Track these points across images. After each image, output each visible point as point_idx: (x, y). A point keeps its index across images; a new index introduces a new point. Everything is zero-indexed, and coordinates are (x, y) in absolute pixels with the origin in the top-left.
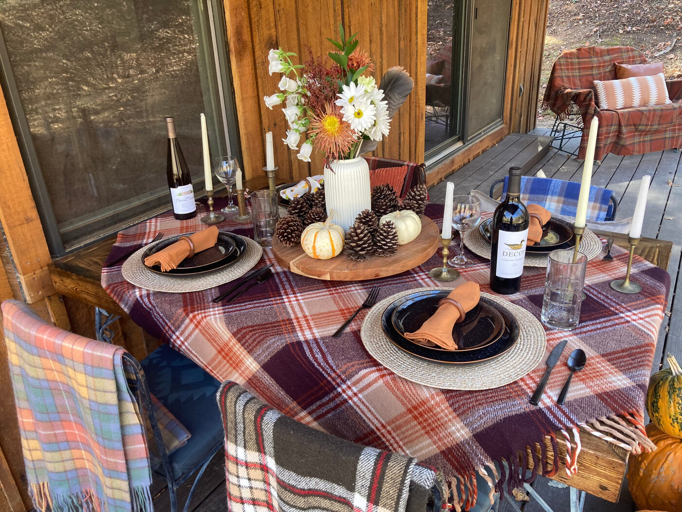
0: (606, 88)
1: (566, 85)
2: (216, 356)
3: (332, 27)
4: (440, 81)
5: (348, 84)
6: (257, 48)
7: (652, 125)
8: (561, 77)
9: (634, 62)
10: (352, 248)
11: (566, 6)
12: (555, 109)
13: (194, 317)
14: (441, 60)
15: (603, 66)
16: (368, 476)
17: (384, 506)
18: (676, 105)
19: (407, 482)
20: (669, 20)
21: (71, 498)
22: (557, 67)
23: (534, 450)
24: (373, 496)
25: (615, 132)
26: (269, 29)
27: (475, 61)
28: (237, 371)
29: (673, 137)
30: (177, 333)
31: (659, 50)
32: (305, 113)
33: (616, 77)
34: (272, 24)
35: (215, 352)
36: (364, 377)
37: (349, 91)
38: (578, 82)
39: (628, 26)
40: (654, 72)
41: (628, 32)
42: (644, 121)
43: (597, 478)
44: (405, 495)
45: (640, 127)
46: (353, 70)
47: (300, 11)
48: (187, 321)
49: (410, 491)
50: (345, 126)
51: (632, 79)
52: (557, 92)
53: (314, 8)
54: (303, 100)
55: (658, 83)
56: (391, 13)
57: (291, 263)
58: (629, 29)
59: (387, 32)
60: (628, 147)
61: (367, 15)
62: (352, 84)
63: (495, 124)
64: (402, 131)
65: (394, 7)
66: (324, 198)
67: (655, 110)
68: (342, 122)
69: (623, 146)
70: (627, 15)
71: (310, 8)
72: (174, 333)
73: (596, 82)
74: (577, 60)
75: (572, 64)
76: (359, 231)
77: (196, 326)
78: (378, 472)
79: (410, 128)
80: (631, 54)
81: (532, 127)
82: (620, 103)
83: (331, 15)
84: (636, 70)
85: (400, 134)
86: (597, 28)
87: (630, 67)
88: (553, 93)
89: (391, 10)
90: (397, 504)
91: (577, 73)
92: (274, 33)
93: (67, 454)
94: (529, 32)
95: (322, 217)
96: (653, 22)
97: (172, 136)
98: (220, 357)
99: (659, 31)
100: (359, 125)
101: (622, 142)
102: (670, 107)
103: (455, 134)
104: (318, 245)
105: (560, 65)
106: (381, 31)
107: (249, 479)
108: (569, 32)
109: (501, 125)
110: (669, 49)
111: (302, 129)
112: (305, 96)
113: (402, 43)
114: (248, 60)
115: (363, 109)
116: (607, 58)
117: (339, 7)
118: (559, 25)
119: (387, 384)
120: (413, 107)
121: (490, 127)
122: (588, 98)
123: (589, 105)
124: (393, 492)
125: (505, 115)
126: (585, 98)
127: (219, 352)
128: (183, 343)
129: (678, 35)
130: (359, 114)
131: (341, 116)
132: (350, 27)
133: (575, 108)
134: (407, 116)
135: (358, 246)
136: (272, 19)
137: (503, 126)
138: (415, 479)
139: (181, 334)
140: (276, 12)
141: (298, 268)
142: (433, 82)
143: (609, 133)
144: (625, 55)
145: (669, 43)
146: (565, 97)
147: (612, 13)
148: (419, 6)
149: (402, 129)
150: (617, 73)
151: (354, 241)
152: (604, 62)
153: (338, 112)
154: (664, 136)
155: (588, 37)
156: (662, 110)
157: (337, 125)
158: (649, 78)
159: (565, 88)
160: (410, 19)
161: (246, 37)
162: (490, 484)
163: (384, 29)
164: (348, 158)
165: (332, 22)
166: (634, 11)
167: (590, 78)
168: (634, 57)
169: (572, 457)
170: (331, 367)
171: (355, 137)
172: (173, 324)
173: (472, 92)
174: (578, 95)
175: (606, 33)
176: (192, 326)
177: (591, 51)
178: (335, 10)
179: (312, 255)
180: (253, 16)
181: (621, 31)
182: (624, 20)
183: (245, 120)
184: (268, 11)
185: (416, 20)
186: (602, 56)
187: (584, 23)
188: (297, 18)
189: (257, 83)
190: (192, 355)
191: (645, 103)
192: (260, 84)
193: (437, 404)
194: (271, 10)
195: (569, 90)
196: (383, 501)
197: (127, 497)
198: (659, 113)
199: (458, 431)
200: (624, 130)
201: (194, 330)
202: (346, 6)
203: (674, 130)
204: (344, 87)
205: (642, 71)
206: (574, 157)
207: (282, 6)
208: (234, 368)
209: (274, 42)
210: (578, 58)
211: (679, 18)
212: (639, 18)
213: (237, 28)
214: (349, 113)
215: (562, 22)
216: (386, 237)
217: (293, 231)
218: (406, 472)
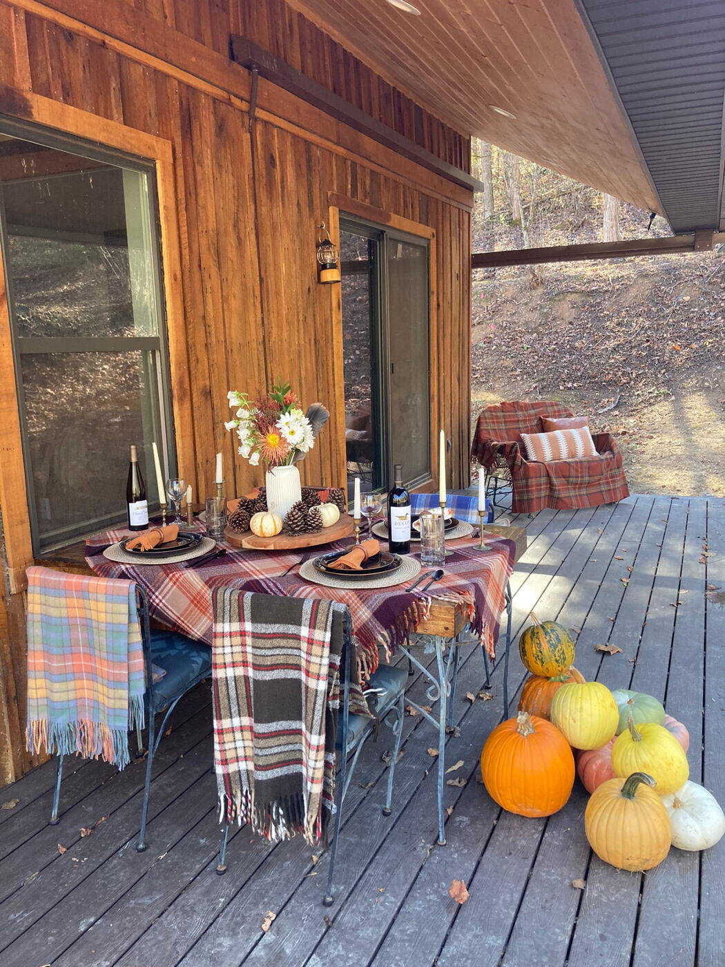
0: (533, 441)
1: (493, 438)
2: (189, 605)
3: (257, 379)
4: (363, 436)
5: (284, 414)
6: (194, 395)
7: (582, 477)
8: (488, 430)
9: (560, 416)
10: (289, 525)
11: (502, 362)
12: (483, 462)
13: (174, 576)
14: (364, 416)
15: (529, 420)
16: (309, 612)
17: (319, 628)
18: (603, 457)
19: (331, 610)
20: (610, 376)
21: (69, 725)
22: (482, 421)
23: (407, 613)
24: (312, 623)
25: (547, 484)
26: (204, 380)
27: (394, 413)
28: (206, 615)
29: (609, 490)
30: (157, 594)
31: (603, 407)
32: (253, 433)
33: (543, 431)
34: (207, 376)
35: (188, 602)
36: (303, 591)
37: (284, 419)
38: (505, 435)
39: (568, 382)
40: (579, 425)
41: (570, 389)
42: (573, 473)
43: (442, 623)
44: (330, 619)
45: (571, 479)
46: (287, 406)
47: (230, 365)
48: (167, 580)
49: (333, 616)
50: (283, 440)
51: (558, 433)
52: (484, 445)
53: (241, 363)
54: (252, 424)
55: (583, 435)
56: (309, 368)
57: (243, 541)
58: (570, 385)
59: (306, 384)
60: (565, 500)
61: (287, 370)
62: (287, 414)
63: (422, 478)
64: (323, 476)
65: (312, 363)
66: (265, 498)
67: (581, 462)
68: (280, 438)
69: (558, 498)
70: (566, 371)
71: (238, 363)
72: (154, 593)
73: (523, 435)
74: (502, 414)
75: (497, 417)
76: (294, 513)
77: (175, 583)
78: (315, 608)
79: (332, 474)
80: (555, 408)
81: (466, 484)
82: (548, 456)
83: (256, 368)
84: (562, 424)
85: (322, 479)
86: (536, 385)
87: (555, 420)
88: (480, 446)
89: (309, 365)
90: (326, 625)
91: (503, 427)
92: (208, 383)
93: (71, 685)
94: (450, 386)
95: (265, 509)
96: (594, 378)
97: (134, 459)
98: (193, 605)
99: (600, 387)
100: (293, 440)
101: (556, 494)
102: (597, 459)
103: (380, 487)
104: (264, 525)
105: (485, 419)
106: (300, 383)
107: (231, 646)
108: (507, 388)
109: (429, 479)
110: (613, 405)
111: (252, 444)
112: (254, 421)
113: (320, 394)
114: (187, 405)
115: (295, 429)
116: (532, 412)
117: (262, 362)
118: (495, 381)
119: (318, 592)
120: (334, 454)
121: (417, 481)
122: (513, 450)
123: (515, 457)
124: (323, 619)
125: (432, 469)
126: (511, 451)
127: (192, 602)
128: (161, 601)
129: (621, 391)
130: (292, 433)
131: (280, 434)
132: (272, 379)
133: (503, 461)
134: (328, 463)
135: (294, 523)
136: (207, 372)
137: (431, 480)
138: (335, 609)
139: (160, 594)
140: (210, 366)
141: (249, 543)
142: (356, 437)
143: (541, 485)
144: (550, 409)
145: (613, 399)
146: (491, 450)
147: (551, 369)
148: (335, 361)
149: (324, 474)
150: (543, 427)
151: (291, 520)
152: (530, 416)
153: (278, 432)
154: (599, 490)
155: (527, 393)
156: (589, 461)
157: (278, 440)
158: (574, 432)
159: (492, 441)
160: (327, 373)
161: (186, 386)
162: (386, 647)
163: (303, 381)
164: (285, 465)
165: (257, 373)
166: (574, 367)
167: (517, 431)
168: (559, 411)
169: (426, 609)
170: (280, 590)
171: (290, 448)
172: (154, 586)
173: (394, 444)
174: (503, 448)
175: (545, 389)
176: (171, 583)
177: (515, 406)
178: (259, 365)
179: (259, 534)
180: (192, 369)
181: (561, 388)
182: (564, 376)
183: (184, 455)
184: (203, 366)
185: (333, 374)
186: (527, 410)
187: (522, 379)
188: (227, 371)
189: (193, 425)
190: (167, 611)
191: (572, 454)
192: (196, 425)
193: (350, 598)
194: (206, 364)
195: (495, 443)
196: (318, 625)
197: (125, 704)
198: (586, 464)
199: (364, 613)
200: (555, 481)
201: (172, 587)
202: (268, 361)
203: (608, 483)
204: (282, 416)
205: (568, 424)
206: (509, 511)
207: (215, 361)
208: (204, 613)
209: (208, 391)
210: (503, 412)
211: (620, 373)
212: (579, 374)
213: (180, 378)
214: (285, 432)
215: (499, 378)
216: (314, 518)
217: (243, 520)
218: (330, 605)
